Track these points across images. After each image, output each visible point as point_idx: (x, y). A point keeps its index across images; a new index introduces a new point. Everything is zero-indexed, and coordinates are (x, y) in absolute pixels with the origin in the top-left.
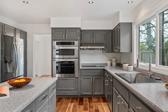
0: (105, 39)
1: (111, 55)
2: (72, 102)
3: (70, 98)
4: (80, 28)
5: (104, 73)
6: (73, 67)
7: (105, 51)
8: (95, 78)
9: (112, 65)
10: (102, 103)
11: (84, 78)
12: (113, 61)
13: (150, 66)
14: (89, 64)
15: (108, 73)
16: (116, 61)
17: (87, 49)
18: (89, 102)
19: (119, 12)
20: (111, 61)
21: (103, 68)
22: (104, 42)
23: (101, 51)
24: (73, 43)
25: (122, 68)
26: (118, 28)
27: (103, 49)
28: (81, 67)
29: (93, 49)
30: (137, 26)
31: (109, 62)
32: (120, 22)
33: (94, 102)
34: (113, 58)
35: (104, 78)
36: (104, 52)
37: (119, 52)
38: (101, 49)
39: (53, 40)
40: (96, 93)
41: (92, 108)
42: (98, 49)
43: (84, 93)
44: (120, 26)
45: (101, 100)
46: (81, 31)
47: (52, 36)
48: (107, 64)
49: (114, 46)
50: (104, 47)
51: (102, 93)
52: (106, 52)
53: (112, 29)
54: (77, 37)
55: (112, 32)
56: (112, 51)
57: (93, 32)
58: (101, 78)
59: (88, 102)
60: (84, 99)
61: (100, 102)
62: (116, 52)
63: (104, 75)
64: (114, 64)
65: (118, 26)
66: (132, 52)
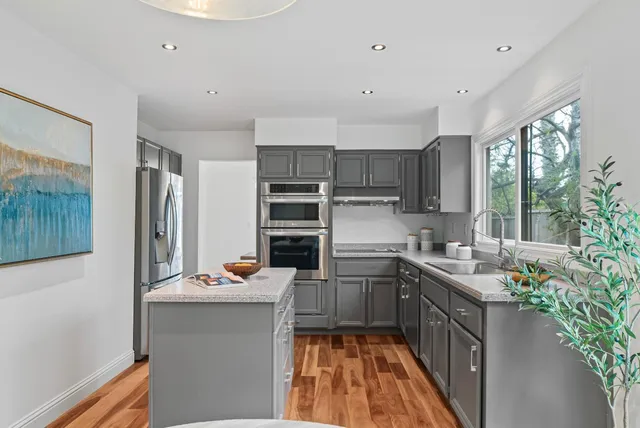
0: (400, 177)
1: (418, 219)
2: (313, 343)
3: (306, 336)
4: (333, 147)
5: (398, 268)
6: (306, 254)
7: (401, 208)
8: (374, 283)
9: (419, 247)
10: (394, 346)
11: (343, 282)
12: (424, 237)
13: (501, 243)
14: (356, 245)
15: (409, 264)
16: (432, 237)
17: (350, 203)
18: (360, 343)
19: (437, 107)
20: (419, 237)
21: (395, 255)
22: (397, 183)
23: (391, 207)
24: (314, 188)
25: (445, 254)
26: (434, 150)
27: (394, 203)
28: (335, 254)
29: (367, 203)
30: (482, 145)
31: (411, 241)
32: (440, 134)
33: (371, 343)
34: (423, 228)
35: (398, 281)
36: (398, 211)
37: (437, 211)
38: (388, 203)
39: (260, 179)
40: (376, 323)
41: (369, 353)
42: (381, 203)
43: (343, 323)
44: (439, 144)
45: (390, 339)
46: (336, 153)
47: (259, 168)
48: (405, 246)
49: (427, 195)
50: (397, 198)
51: (391, 323)
52: (404, 212)
53: (421, 148)
54: (324, 172)
55: (421, 155)
56: (421, 210)
57: (367, 156)
58: (390, 283)
59: (355, 344)
60: (344, 338)
61: (388, 343)
62: (430, 212)
63: (398, 272)
64: (425, 244)
65: (435, 144)
66: (470, 211)
